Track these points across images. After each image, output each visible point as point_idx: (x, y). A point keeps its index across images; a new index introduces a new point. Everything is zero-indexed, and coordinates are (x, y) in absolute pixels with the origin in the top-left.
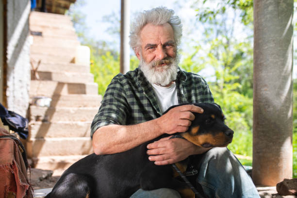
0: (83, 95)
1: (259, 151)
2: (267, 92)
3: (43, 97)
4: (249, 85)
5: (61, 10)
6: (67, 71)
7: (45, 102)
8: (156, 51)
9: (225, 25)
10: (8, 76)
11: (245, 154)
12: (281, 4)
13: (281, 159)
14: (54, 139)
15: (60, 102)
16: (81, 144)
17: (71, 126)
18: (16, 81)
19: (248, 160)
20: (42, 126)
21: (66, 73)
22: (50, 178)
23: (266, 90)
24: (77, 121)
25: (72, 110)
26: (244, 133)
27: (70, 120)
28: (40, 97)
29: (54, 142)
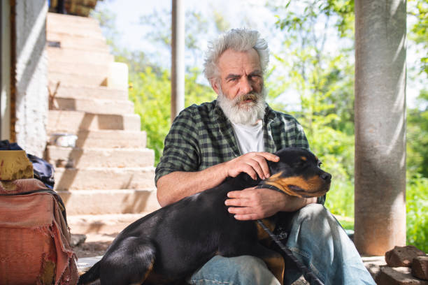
0: (120, 132)
1: (363, 210)
2: (373, 134)
3: (66, 134)
4: (348, 116)
5: (84, 10)
6: (97, 97)
7: (69, 141)
8: (239, 83)
9: (314, 31)
10: (17, 104)
11: (343, 214)
12: (390, 21)
13: (392, 221)
14: (82, 192)
15: (88, 141)
16: (121, 199)
17: (105, 174)
18: (29, 112)
19: (348, 222)
20: (65, 173)
21: (96, 100)
22: (83, 245)
23: (371, 132)
24: (113, 167)
25: (106, 151)
26: (341, 185)
27: (103, 166)
28: (61, 133)
29: (83, 195)
